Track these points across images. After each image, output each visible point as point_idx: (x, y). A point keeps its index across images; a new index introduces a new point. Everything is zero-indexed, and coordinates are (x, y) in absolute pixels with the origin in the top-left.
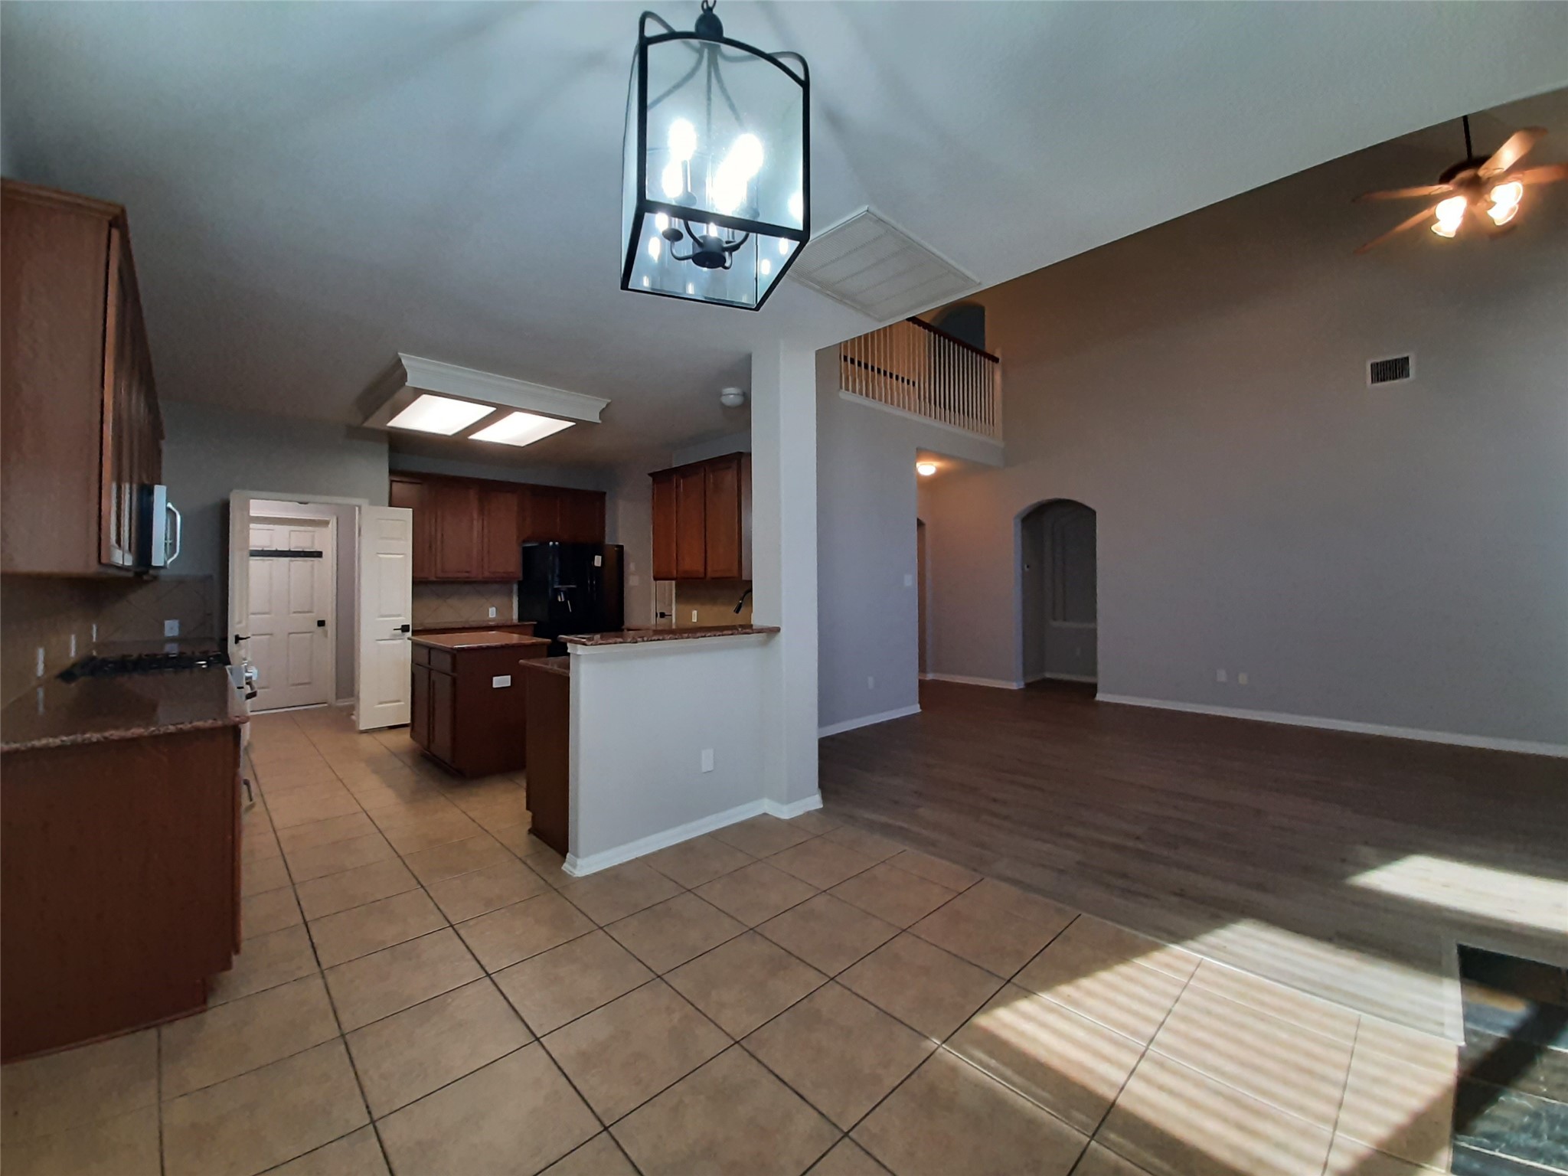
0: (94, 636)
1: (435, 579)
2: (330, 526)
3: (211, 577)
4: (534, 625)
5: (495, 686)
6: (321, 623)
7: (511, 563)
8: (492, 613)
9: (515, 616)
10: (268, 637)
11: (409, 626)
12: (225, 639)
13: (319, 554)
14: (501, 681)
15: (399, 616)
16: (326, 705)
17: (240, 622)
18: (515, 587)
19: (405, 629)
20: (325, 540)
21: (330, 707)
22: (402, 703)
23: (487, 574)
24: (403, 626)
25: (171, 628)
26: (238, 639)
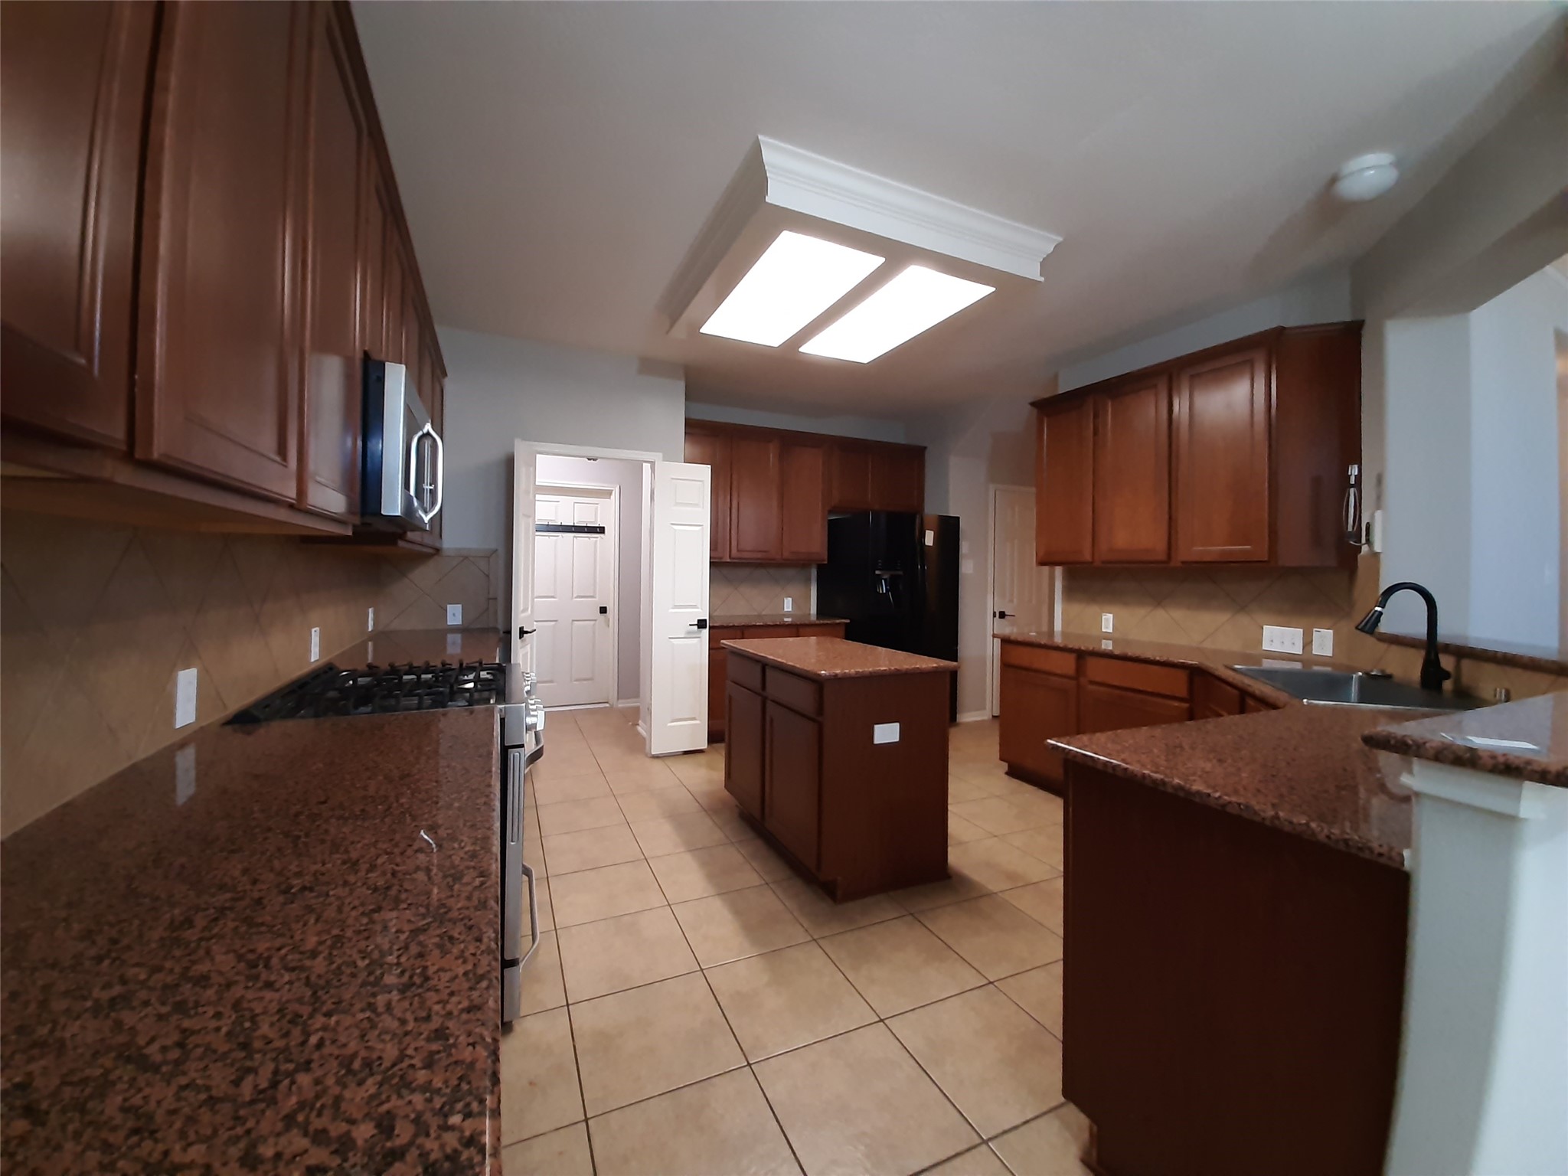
0: (371, 623)
1: (729, 560)
2: (613, 497)
3: (496, 551)
4: (846, 623)
5: (878, 740)
6: (603, 610)
7: (815, 542)
8: (788, 605)
9: (813, 610)
10: (553, 623)
11: (705, 620)
12: (509, 632)
13: (601, 530)
14: (887, 733)
15: (695, 607)
16: (607, 705)
17: (524, 611)
18: (814, 573)
19: (701, 624)
20: (605, 513)
21: (612, 707)
22: (697, 722)
23: (786, 555)
24: (699, 621)
25: (454, 615)
26: (522, 632)
